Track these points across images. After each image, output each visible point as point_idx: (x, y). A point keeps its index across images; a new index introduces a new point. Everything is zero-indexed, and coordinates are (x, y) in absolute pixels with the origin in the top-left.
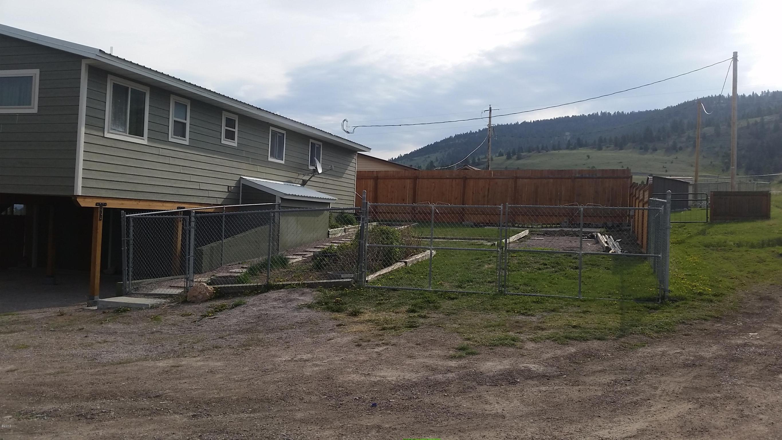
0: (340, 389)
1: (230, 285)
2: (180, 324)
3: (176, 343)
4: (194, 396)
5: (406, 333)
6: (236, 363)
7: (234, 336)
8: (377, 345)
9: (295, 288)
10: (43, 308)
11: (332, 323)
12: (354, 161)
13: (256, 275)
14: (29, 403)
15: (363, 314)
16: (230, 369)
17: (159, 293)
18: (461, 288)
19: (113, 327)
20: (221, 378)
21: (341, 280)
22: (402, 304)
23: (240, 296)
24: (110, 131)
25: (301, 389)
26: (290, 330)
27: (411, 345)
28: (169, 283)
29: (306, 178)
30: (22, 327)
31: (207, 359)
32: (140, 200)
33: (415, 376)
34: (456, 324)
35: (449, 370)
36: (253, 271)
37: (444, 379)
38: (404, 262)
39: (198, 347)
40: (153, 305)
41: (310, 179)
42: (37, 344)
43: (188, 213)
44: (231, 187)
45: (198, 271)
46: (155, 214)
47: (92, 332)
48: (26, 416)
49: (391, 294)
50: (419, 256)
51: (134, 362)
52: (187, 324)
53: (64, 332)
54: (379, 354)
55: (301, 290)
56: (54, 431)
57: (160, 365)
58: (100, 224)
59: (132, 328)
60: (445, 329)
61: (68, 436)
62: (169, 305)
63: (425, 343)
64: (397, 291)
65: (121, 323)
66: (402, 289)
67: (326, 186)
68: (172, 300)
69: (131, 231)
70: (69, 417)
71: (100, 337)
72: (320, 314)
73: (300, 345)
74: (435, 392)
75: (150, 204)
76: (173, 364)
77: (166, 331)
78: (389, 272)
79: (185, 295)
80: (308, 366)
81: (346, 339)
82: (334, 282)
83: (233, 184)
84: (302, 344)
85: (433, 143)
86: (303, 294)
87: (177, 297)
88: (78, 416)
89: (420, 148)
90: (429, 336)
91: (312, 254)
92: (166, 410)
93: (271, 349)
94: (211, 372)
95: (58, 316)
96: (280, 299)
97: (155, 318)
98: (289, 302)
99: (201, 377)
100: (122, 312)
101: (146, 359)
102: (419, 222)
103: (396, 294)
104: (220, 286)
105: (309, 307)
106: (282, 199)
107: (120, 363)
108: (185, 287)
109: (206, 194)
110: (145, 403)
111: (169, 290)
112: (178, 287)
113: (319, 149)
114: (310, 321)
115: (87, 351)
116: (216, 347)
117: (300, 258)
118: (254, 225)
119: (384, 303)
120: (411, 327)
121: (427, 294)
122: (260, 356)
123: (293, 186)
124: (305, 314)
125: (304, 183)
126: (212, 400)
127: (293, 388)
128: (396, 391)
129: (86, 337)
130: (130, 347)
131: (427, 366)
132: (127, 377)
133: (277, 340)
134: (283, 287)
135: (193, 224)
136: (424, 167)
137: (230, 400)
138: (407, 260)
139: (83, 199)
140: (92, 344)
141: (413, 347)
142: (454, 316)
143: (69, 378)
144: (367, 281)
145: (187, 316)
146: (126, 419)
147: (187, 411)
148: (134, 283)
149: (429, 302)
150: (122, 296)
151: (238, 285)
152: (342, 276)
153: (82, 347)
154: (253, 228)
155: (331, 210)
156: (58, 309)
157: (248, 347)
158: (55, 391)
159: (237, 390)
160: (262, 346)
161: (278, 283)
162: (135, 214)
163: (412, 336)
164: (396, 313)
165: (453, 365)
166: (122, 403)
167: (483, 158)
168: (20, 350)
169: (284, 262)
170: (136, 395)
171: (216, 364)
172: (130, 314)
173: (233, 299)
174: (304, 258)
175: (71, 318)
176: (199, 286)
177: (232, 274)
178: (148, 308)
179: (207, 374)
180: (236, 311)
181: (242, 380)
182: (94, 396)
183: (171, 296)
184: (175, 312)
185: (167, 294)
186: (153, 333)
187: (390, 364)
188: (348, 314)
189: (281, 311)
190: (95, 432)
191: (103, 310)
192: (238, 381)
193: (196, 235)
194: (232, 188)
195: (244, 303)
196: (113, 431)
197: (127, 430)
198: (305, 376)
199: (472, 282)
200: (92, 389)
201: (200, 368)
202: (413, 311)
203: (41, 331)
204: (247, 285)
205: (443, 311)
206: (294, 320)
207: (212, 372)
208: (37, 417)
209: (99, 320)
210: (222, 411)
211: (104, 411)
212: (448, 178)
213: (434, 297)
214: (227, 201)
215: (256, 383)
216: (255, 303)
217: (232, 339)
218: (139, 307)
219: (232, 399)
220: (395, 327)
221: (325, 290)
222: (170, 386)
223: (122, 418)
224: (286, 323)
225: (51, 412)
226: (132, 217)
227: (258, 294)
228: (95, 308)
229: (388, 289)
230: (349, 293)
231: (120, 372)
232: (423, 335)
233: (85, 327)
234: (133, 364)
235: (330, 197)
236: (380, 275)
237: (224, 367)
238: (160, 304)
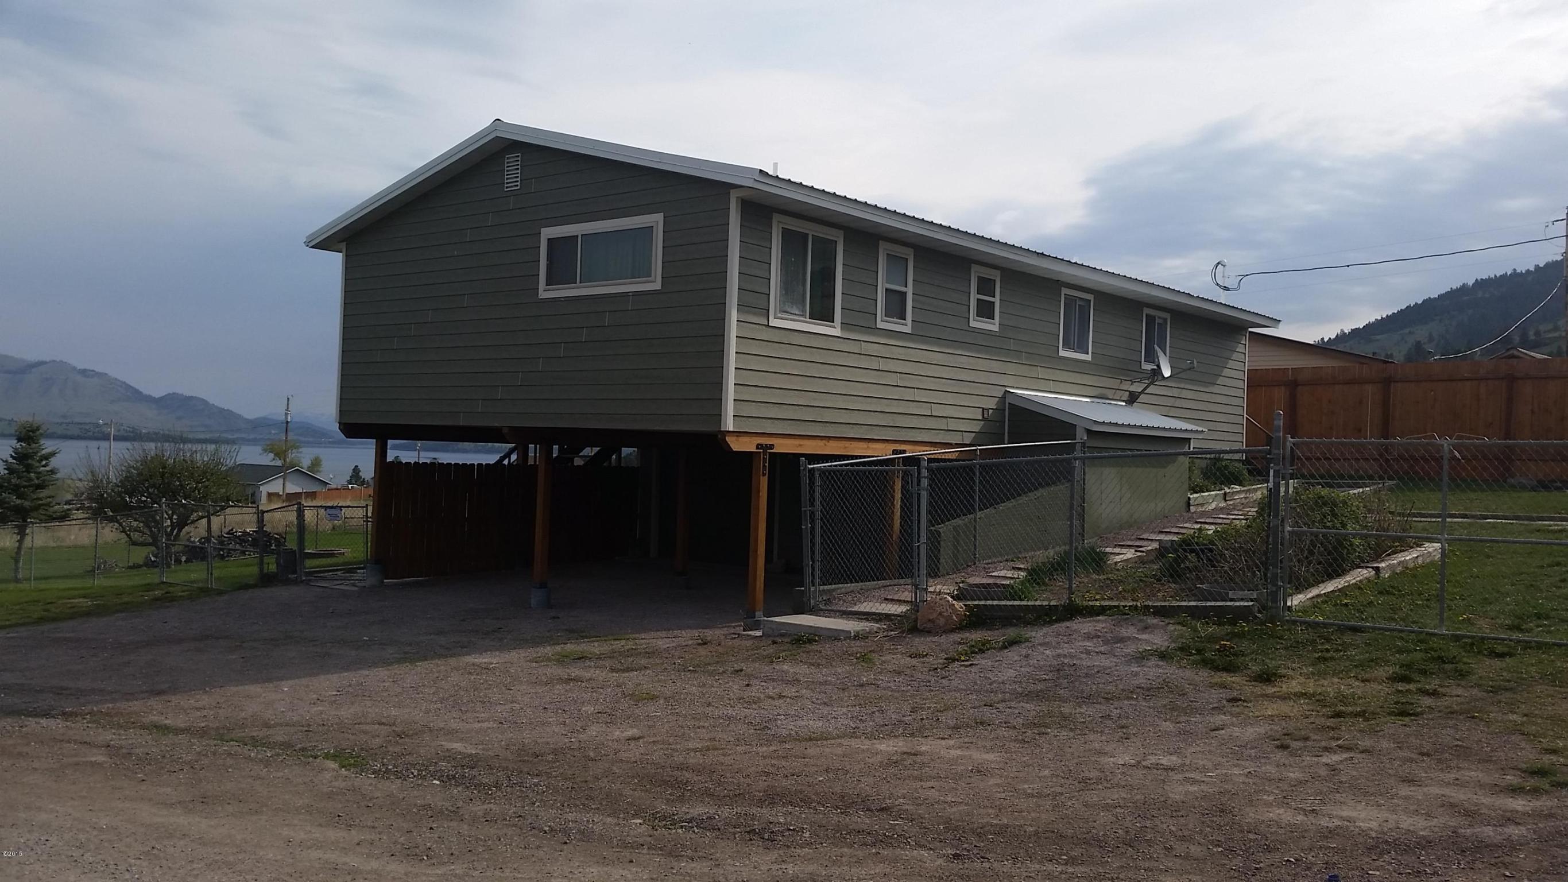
0: (1251, 836)
1: (995, 603)
2: (908, 672)
3: (906, 708)
4: (952, 817)
5: (1392, 726)
6: (1025, 759)
7: (1013, 704)
8: (1327, 749)
9: (1128, 614)
10: (673, 630)
11: (1215, 696)
12: (1240, 348)
13: (1044, 584)
14: (668, 800)
15: (1285, 680)
16: (1014, 769)
17: (867, 610)
18: (1521, 630)
19: (791, 671)
20: (997, 785)
21: (1229, 603)
22: (1374, 662)
23: (1016, 625)
24: (780, 315)
25: (1164, 826)
26: (1126, 702)
27: (1406, 754)
28: (883, 593)
29: (1137, 388)
30: (643, 662)
31: (967, 745)
32: (829, 438)
33: (1424, 823)
34: (1515, 713)
35: (1510, 819)
36: (1037, 576)
37: (1498, 837)
38: (1372, 568)
39: (948, 719)
40: (858, 632)
41: (1145, 389)
42: (669, 694)
43: (914, 461)
44: (988, 410)
45: (934, 573)
46: (857, 464)
47: (757, 678)
48: (664, 822)
49: (1347, 638)
50: (1409, 556)
51: (834, 738)
52: (922, 672)
53: (711, 674)
54: (1333, 769)
55: (1141, 621)
56: (712, 857)
57: (882, 749)
58: (764, 482)
59: (822, 674)
60: (1488, 724)
61: (736, 869)
62: (885, 634)
63: (1442, 753)
64: (1363, 632)
65: (806, 663)
66: (1374, 629)
67: (1179, 403)
68: (889, 626)
69: (817, 495)
70: (734, 834)
71: (771, 688)
72: (1189, 673)
73: (1152, 734)
74: (1479, 865)
75: (847, 445)
76: (905, 750)
77: (884, 685)
78: (1340, 590)
79: (914, 617)
80: (1175, 782)
81: (1250, 732)
82: (1214, 606)
83: (991, 404)
84: (1154, 733)
85: (1420, 302)
86: (1146, 628)
87: (899, 621)
88: (749, 832)
89: (1390, 313)
90: (1449, 738)
91: (1156, 545)
92: (903, 840)
93: (1092, 737)
94: (978, 772)
95: (699, 644)
96: (1099, 637)
97: (864, 658)
98: (1117, 643)
99: (960, 779)
100: (804, 643)
101: (853, 735)
102: (1400, 479)
103: (1359, 638)
104: (976, 603)
105: (1163, 656)
106: (1089, 432)
107: (811, 739)
108: (912, 602)
109: (941, 424)
110: (861, 820)
111: (883, 605)
112: (900, 602)
113: (1162, 327)
114: (1165, 686)
115: (752, 712)
116: (982, 723)
117: (1130, 554)
118: (1033, 484)
119: (1332, 658)
120: (1403, 714)
121: (1434, 643)
122: (1071, 750)
123: (1109, 406)
124: (1153, 671)
125: (1132, 399)
126: (986, 829)
127: (1148, 823)
128: (1381, 854)
129: (748, 685)
130: (825, 710)
131: (1452, 805)
132: (825, 766)
133: (1100, 720)
134: (1102, 611)
135: (925, 482)
136: (1399, 357)
137: (1022, 833)
138: (1380, 565)
139: (735, 438)
140: (759, 698)
141: (1411, 760)
142: (1508, 694)
143: (727, 760)
144: (1289, 608)
145: (920, 657)
146: (831, 849)
147: (942, 844)
148: (824, 590)
149: (1441, 660)
150: (803, 614)
151: (1011, 603)
152: (1231, 594)
153: (742, 704)
154: (1030, 491)
155: (1193, 453)
156: (696, 633)
157: (1043, 730)
158: (706, 782)
159: (1033, 814)
160: (1071, 730)
161: (1091, 603)
162: (823, 463)
163: (1408, 735)
164: (1363, 681)
165: (1520, 808)
166: (821, 816)
167: (1549, 331)
168: (644, 702)
169: (1097, 560)
170: (846, 804)
171: (986, 756)
172: (818, 648)
173: (1003, 630)
174: (1139, 554)
175: (721, 650)
176: (938, 600)
177: (998, 581)
178: (850, 638)
179: (971, 775)
180: (1013, 654)
181: (1039, 795)
182: (771, 798)
183: (888, 617)
184: (897, 649)
185: (879, 614)
186: (862, 685)
187: (1360, 791)
188: (1250, 677)
189: (1105, 662)
190: (780, 866)
191: (773, 639)
192: (1033, 796)
193: (930, 504)
194: (991, 411)
195: (1027, 640)
196: (811, 868)
197: (836, 871)
198: (1169, 802)
199: (1547, 618)
200: (766, 783)
201: (953, 762)
202: (1405, 679)
203: (674, 670)
204: (1030, 603)
205: (1480, 682)
206: (1133, 682)
207: (980, 771)
208: (682, 827)
209: (769, 656)
210: (1008, 854)
211: (792, 828)
212: (1467, 380)
213: (1454, 650)
214: (981, 437)
215: (1070, 804)
216: (1047, 640)
217: (1010, 710)
218: (835, 636)
219: (1025, 832)
220: (1364, 712)
221: (1194, 622)
222: (905, 791)
223: (824, 844)
224: (1116, 686)
225: (703, 819)
226: (819, 469)
227: (1051, 623)
228: (759, 633)
229: (1339, 626)
230: (1249, 631)
231: (813, 757)
232: (1436, 735)
233: (744, 668)
234: (833, 742)
235: (1190, 427)
236: (1318, 596)
237: (1002, 765)
238: (869, 633)
